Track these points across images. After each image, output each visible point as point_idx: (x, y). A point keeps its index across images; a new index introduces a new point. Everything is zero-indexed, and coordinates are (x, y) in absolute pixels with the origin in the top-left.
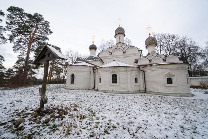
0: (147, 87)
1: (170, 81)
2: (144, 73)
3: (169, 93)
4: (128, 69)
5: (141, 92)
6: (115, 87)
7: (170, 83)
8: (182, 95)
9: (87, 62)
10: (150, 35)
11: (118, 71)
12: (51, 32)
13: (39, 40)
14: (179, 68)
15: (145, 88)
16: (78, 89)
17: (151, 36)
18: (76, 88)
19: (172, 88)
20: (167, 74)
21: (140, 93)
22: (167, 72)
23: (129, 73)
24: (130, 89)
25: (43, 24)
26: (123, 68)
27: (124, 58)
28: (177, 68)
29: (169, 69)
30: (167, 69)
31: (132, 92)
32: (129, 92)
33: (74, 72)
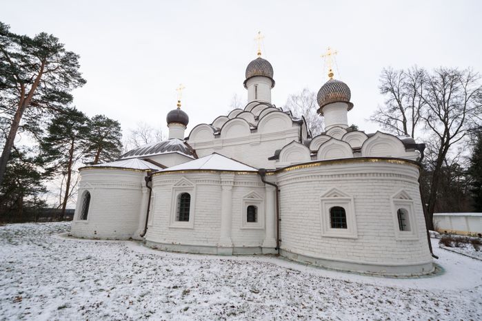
0: (283, 236)
1: (338, 217)
2: (278, 191)
3: (333, 261)
4: (224, 177)
5: (265, 251)
6: (182, 233)
7: (339, 226)
8: (373, 270)
9: (146, 159)
10: (331, 75)
11: (194, 185)
12: (83, 82)
13: (53, 101)
14: (366, 174)
15: (279, 241)
16: (96, 236)
17: (334, 78)
18: (91, 234)
19: (342, 242)
20: (328, 194)
21: (262, 255)
22: (329, 187)
23: (227, 188)
24: (225, 241)
25: (64, 61)
26: (207, 174)
27: (252, 145)
28: (361, 174)
29: (334, 179)
30: (330, 178)
31: (231, 251)
32: (220, 251)
33: (92, 186)
